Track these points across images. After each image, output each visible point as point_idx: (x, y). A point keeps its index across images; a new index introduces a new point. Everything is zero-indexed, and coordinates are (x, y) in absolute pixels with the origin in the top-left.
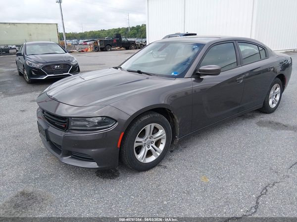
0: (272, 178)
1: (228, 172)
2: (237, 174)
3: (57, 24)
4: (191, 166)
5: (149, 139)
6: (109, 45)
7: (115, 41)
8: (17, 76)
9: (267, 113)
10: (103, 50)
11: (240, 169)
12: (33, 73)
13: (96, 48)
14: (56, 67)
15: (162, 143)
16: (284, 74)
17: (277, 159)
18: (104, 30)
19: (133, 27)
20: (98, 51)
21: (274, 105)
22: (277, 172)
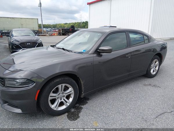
0: (142, 125)
1: (113, 119)
2: (118, 121)
3: (38, 19)
4: (90, 114)
5: (61, 94)
6: (68, 32)
7: (71, 30)
8: (8, 48)
9: (149, 78)
10: (63, 34)
11: (121, 117)
12: (14, 47)
13: (59, 33)
14: (28, 44)
15: (71, 97)
16: (161, 53)
17: (148, 111)
18: (67, 23)
19: (83, 22)
20: (60, 35)
21: (155, 73)
22: (146, 121)
